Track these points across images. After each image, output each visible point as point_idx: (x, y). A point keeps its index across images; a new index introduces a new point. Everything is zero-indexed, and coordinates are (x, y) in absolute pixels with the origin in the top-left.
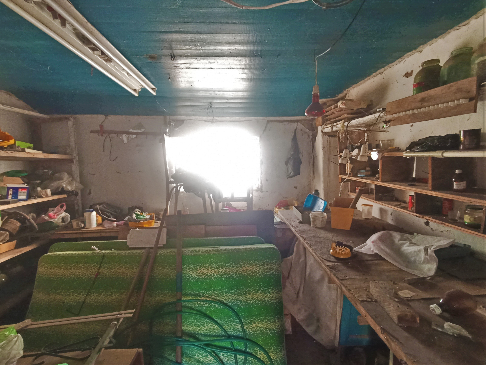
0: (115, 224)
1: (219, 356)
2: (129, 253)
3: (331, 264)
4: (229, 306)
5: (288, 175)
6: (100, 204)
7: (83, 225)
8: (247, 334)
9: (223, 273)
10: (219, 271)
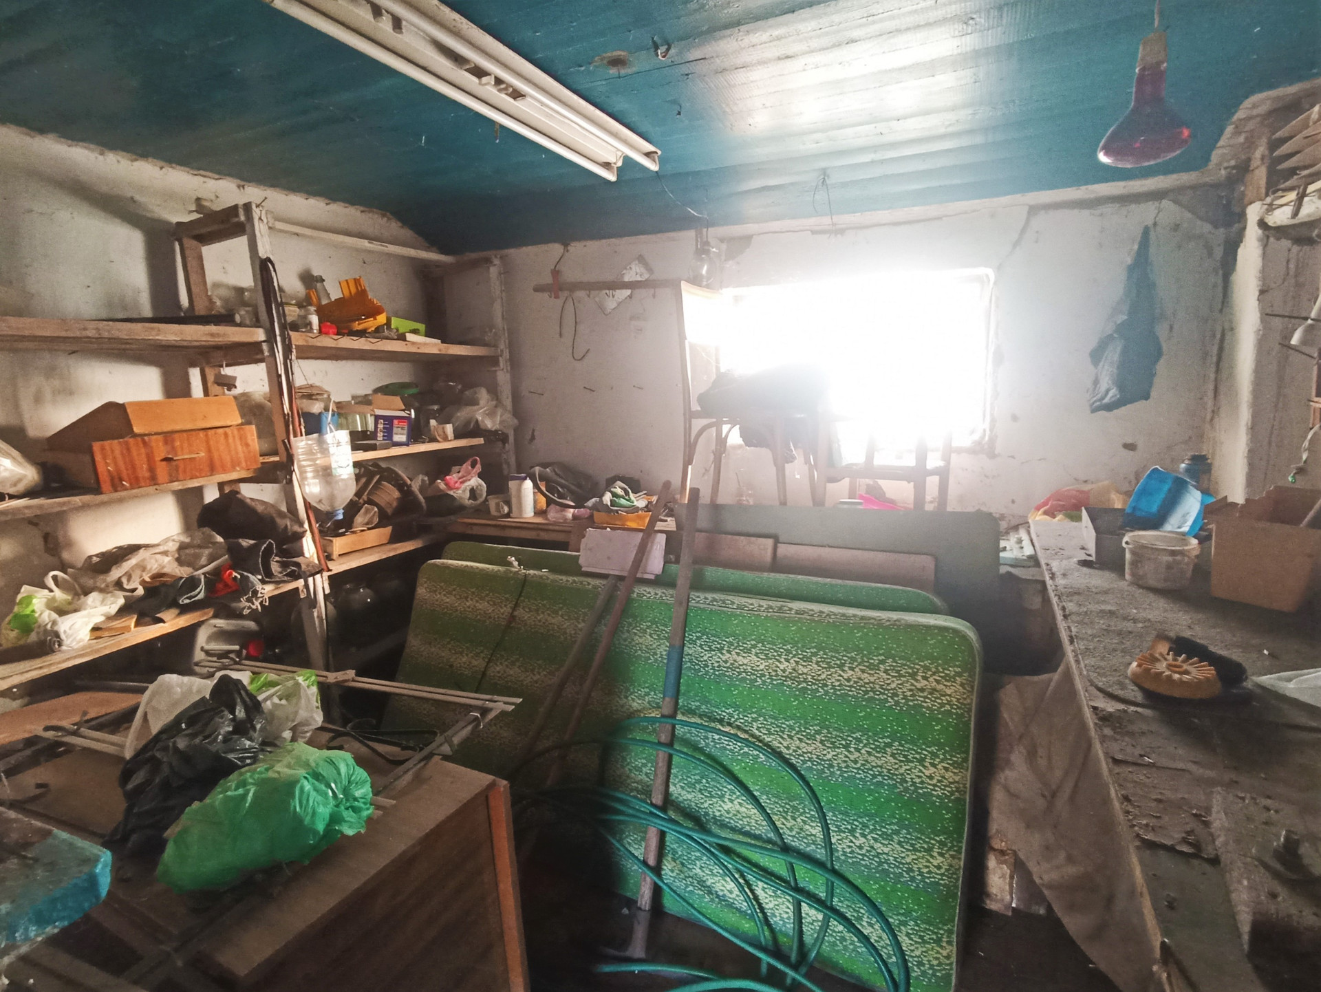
0: (570, 513)
1: (754, 887)
2: (574, 582)
3: (1111, 707)
4: (793, 767)
5: (1095, 401)
6: (545, 466)
7: (506, 509)
8: (838, 857)
9: (787, 673)
10: (777, 667)
